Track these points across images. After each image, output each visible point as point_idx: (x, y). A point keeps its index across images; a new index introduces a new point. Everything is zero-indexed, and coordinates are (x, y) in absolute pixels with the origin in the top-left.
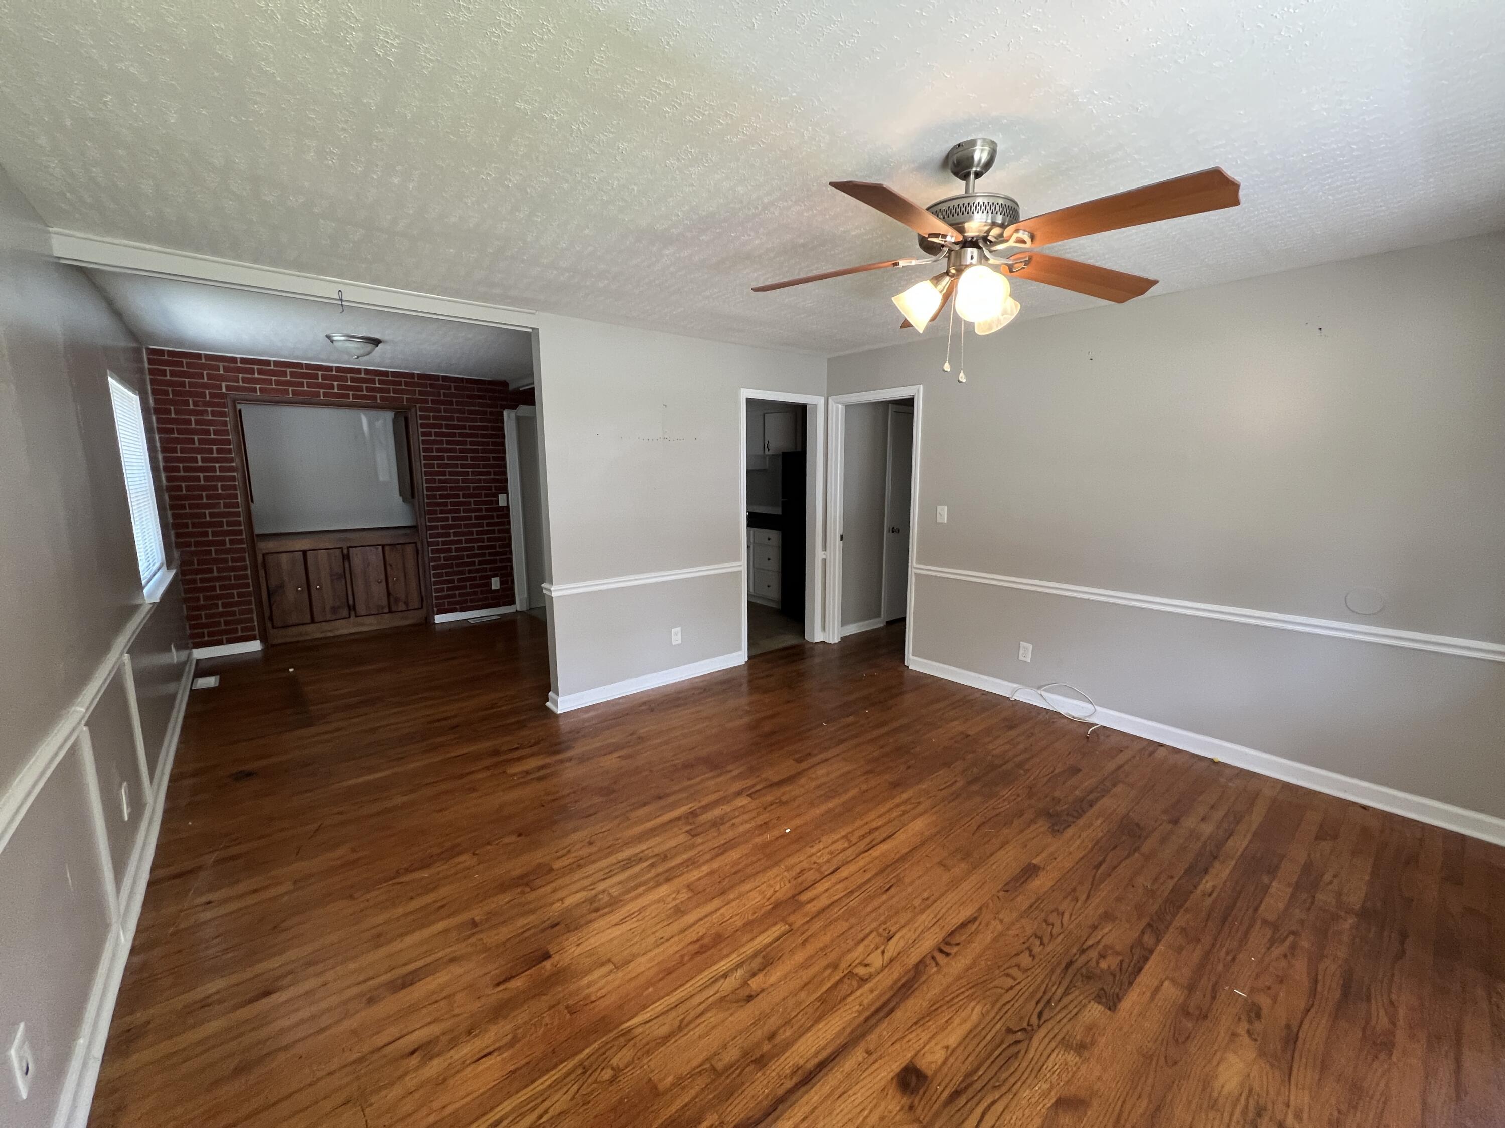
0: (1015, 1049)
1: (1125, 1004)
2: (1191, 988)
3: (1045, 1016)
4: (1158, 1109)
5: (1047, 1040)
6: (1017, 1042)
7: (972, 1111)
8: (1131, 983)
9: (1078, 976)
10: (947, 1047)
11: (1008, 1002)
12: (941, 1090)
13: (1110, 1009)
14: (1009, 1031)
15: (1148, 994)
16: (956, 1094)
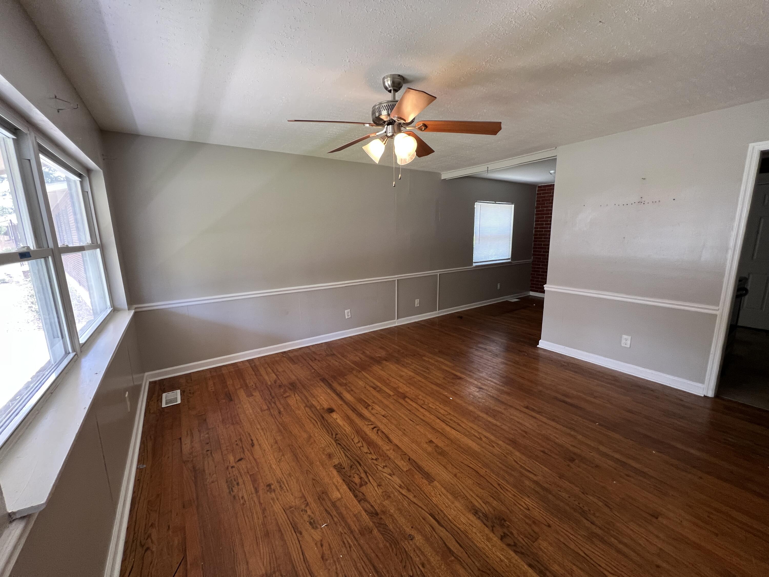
0: (330, 433)
1: (335, 472)
2: (334, 504)
3: (338, 445)
4: (297, 459)
5: (330, 442)
6: (332, 435)
7: (318, 419)
8: (344, 480)
9: (352, 463)
10: (337, 419)
11: (347, 438)
12: (326, 416)
13: (335, 466)
14: (337, 434)
15: (336, 484)
16: (323, 417)
